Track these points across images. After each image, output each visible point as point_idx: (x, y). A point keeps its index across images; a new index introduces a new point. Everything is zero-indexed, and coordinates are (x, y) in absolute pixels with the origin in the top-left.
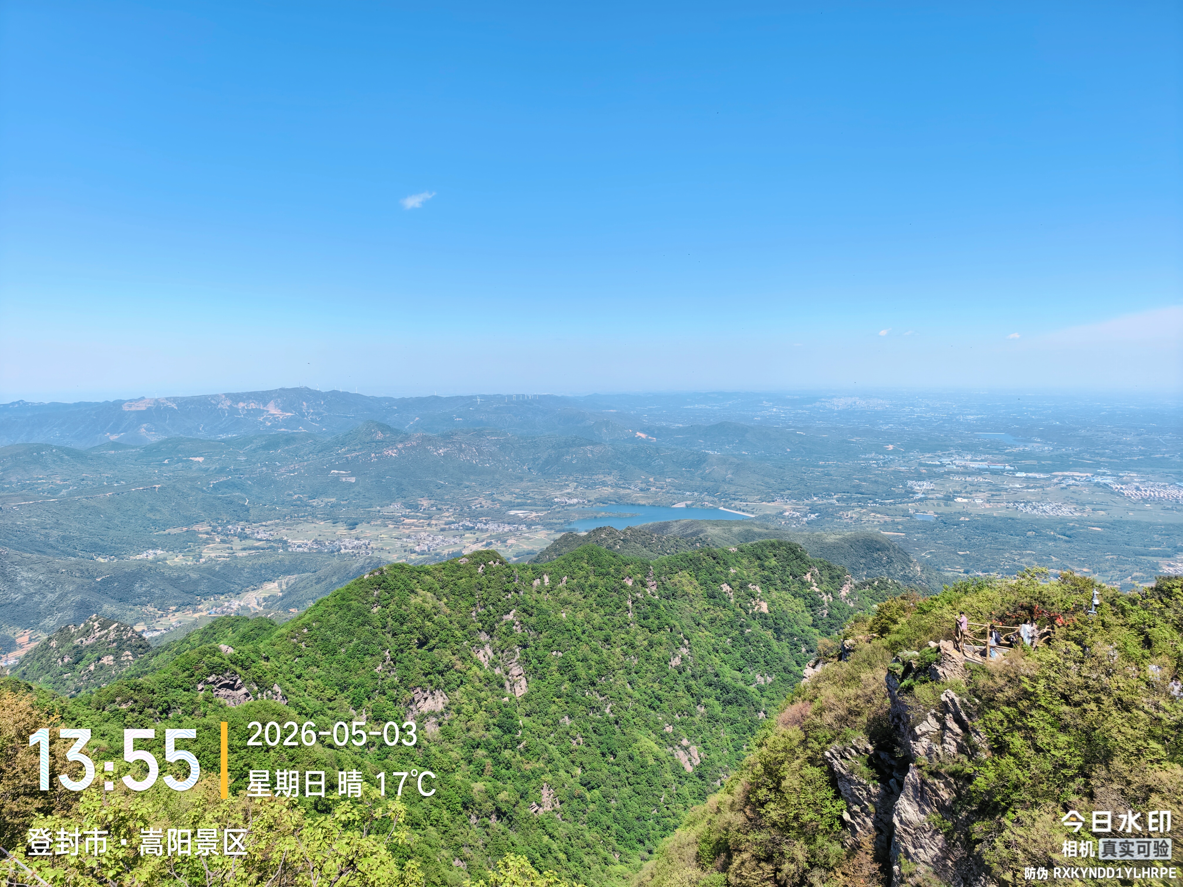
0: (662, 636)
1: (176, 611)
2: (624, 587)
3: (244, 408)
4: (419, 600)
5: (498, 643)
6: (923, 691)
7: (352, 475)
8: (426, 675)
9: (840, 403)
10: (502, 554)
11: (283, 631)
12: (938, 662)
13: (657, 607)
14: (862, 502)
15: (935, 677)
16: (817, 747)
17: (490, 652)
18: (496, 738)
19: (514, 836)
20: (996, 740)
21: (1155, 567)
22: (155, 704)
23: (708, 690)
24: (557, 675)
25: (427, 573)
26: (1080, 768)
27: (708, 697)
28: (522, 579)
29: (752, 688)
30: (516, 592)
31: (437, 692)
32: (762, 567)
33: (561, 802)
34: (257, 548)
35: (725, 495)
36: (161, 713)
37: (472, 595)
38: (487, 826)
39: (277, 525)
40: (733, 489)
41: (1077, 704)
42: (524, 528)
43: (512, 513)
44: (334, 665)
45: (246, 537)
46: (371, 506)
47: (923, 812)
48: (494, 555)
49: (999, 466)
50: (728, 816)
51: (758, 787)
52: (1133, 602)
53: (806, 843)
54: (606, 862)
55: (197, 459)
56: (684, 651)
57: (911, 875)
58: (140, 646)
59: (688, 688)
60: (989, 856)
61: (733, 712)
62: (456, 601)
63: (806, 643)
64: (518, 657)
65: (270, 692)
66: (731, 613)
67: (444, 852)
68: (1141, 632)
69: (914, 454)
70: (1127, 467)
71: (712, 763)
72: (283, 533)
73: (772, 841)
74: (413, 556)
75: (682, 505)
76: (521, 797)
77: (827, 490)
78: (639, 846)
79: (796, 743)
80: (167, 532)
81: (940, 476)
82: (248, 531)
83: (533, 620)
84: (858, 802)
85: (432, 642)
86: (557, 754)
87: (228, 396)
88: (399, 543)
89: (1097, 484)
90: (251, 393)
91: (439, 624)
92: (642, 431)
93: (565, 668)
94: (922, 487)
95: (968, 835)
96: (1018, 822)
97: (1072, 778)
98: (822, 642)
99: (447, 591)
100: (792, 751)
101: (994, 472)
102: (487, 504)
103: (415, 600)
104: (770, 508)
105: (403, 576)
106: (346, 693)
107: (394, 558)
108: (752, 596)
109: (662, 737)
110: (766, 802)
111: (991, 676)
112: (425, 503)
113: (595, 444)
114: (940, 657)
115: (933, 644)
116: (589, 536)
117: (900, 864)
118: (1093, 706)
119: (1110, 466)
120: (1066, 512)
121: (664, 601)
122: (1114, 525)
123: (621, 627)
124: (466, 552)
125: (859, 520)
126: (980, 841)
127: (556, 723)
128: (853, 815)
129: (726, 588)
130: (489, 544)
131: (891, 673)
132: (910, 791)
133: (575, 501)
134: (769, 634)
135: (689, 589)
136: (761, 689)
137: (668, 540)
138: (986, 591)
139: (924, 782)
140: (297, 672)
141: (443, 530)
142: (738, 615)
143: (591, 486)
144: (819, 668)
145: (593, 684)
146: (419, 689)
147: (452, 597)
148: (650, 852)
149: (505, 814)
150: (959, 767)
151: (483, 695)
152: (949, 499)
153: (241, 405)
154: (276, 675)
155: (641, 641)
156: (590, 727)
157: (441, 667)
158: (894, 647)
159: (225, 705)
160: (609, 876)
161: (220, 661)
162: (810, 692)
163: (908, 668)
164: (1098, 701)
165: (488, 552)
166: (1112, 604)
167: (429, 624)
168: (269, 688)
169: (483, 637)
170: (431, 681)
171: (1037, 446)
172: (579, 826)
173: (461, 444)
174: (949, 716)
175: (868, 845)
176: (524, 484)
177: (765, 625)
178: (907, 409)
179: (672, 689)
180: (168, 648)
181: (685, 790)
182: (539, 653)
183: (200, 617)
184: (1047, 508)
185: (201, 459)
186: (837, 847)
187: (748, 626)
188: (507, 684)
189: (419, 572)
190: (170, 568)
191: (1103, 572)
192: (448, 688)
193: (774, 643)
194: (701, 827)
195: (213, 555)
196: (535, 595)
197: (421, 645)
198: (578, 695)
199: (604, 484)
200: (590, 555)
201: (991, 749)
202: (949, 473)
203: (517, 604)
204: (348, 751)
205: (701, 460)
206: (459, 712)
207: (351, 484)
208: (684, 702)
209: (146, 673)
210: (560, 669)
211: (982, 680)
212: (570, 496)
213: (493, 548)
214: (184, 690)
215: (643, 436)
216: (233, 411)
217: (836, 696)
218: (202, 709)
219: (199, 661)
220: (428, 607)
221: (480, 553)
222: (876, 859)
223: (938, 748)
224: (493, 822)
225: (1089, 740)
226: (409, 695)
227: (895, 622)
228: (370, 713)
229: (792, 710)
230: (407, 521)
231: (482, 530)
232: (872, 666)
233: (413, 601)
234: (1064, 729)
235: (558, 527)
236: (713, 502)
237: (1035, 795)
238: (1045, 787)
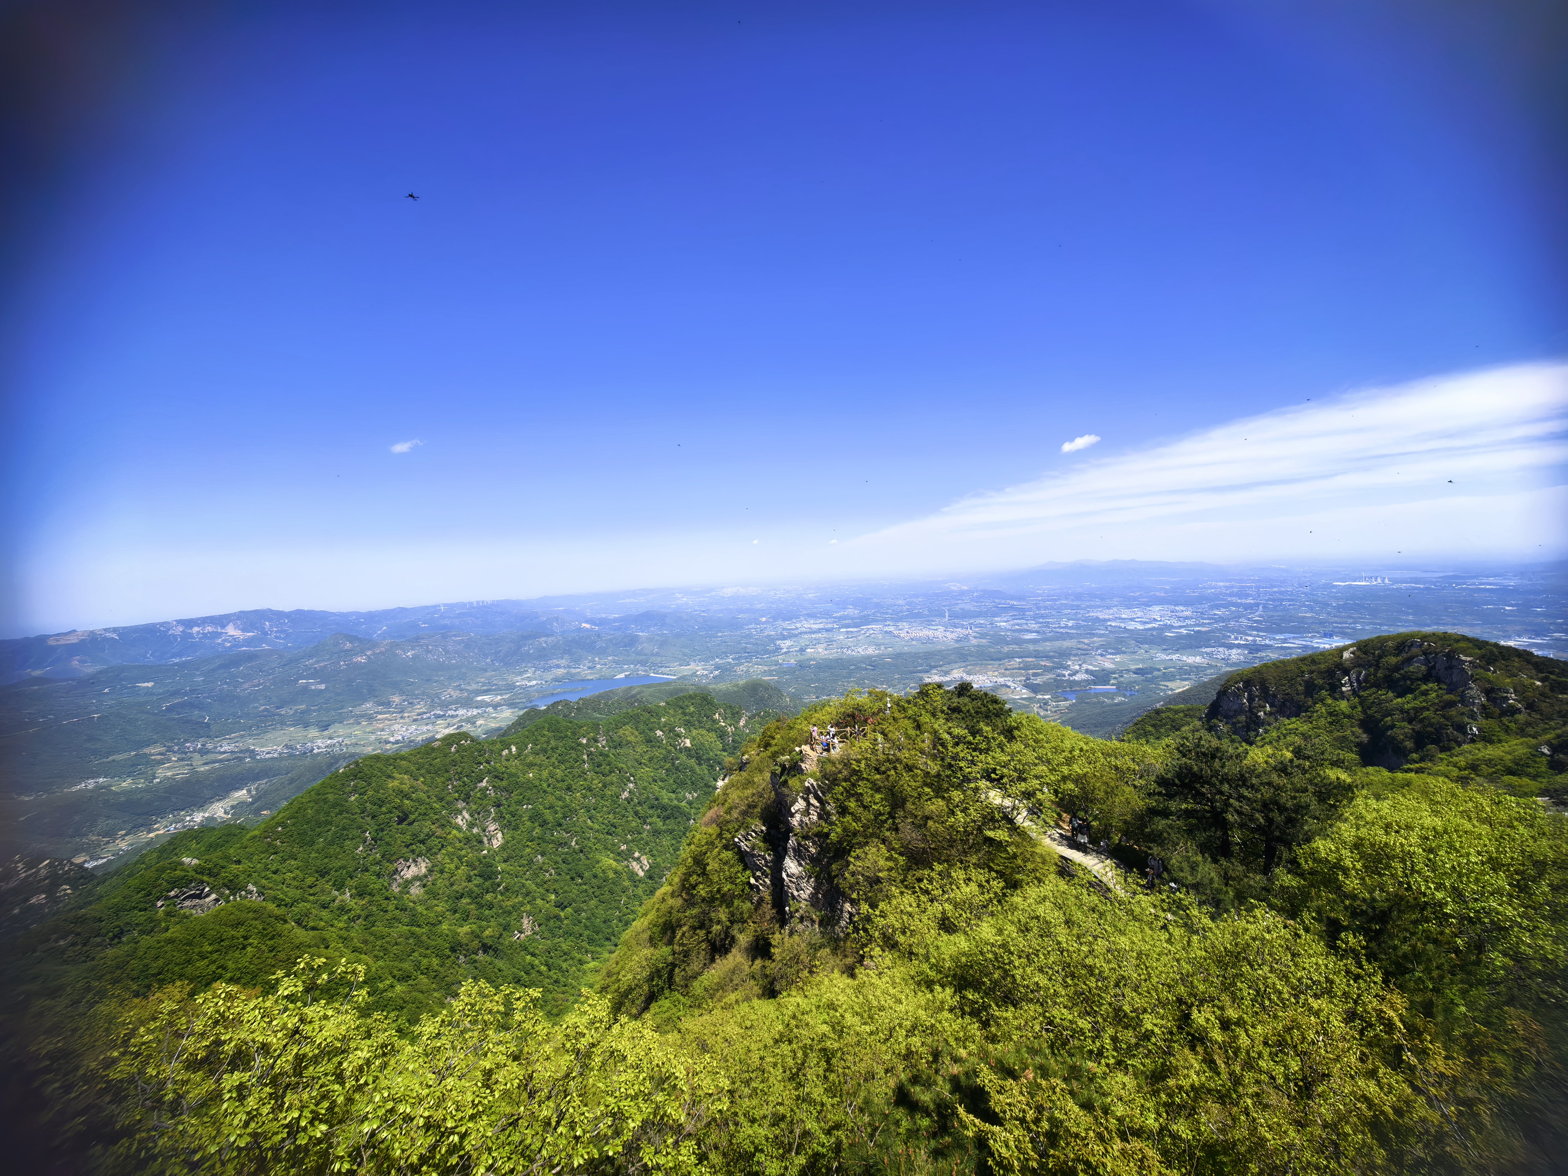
0: (613, 778)
1: (126, 835)
2: (580, 744)
3: (198, 632)
4: (396, 783)
5: (474, 807)
6: (793, 782)
7: (320, 683)
8: (407, 846)
9: (729, 592)
10: (472, 734)
11: (256, 832)
12: (802, 761)
13: (607, 756)
14: (749, 658)
15: (801, 771)
16: (729, 836)
17: (467, 816)
18: (477, 886)
19: (500, 964)
20: (840, 806)
21: (921, 679)
22: (104, 931)
23: (651, 812)
24: (529, 823)
25: (403, 758)
26: (889, 813)
27: (651, 817)
28: (492, 752)
29: (684, 804)
30: (488, 762)
31: (419, 859)
32: (684, 714)
33: (539, 925)
34: (221, 761)
35: (654, 664)
36: (112, 939)
37: (447, 771)
38: (475, 961)
39: (242, 736)
40: (659, 659)
41: (884, 773)
42: (490, 709)
43: (479, 698)
44: (313, 855)
45: (208, 752)
46: (342, 708)
47: (800, 865)
48: (465, 736)
49: (830, 626)
50: (671, 902)
51: (691, 876)
52: (909, 702)
53: (727, 907)
54: (581, 962)
55: (146, 684)
56: (631, 785)
57: (797, 911)
58: (82, 877)
59: (636, 813)
60: (843, 885)
61: (671, 824)
62: (433, 778)
63: (719, 763)
64: (493, 815)
65: (243, 893)
66: (664, 752)
67: (436, 994)
68: (915, 720)
69: (780, 622)
70: (901, 619)
71: (658, 865)
72: (251, 743)
73: (703, 912)
74: (388, 746)
75: (622, 676)
76: (505, 929)
77: (725, 653)
78: (607, 943)
79: (714, 837)
80: (110, 758)
81: (796, 636)
82: (210, 746)
83: (504, 783)
84: (760, 869)
85: (412, 817)
86: (534, 887)
87: (179, 622)
88: (373, 737)
89: (886, 632)
90: (207, 618)
91: (418, 800)
92: (586, 622)
93: (535, 817)
94: (785, 644)
95: (829, 874)
96: (858, 858)
97: (885, 821)
98: (728, 760)
99: (423, 771)
100: (712, 843)
101: (827, 630)
102: (455, 694)
103: (392, 784)
104: (686, 670)
105: (378, 765)
106: (327, 878)
107: (369, 750)
108: (679, 736)
109: (619, 854)
110: (697, 885)
111: (834, 764)
112: (396, 699)
113: (547, 636)
114: (802, 757)
115: (797, 749)
116: (548, 709)
117: (789, 906)
118: (892, 772)
119: (892, 619)
120: (871, 651)
121: (613, 751)
122: (898, 656)
123: (580, 776)
124: (438, 736)
125: (748, 671)
126: (837, 876)
127: (531, 862)
128: (757, 879)
129: (659, 733)
130: (459, 728)
131: (773, 774)
132: (791, 853)
133: (534, 682)
134: (693, 762)
135: (631, 738)
136: (690, 803)
137: (613, 704)
138: (827, 708)
139: (799, 844)
140: (273, 868)
141: (415, 720)
142: (669, 752)
143: (547, 669)
144: (726, 780)
145: (560, 825)
146: (401, 860)
147: (428, 776)
148: (616, 945)
149: (490, 947)
150: (820, 829)
151: (463, 852)
152: (802, 650)
153: (196, 629)
154: (250, 876)
155: (597, 784)
156: (559, 860)
157: (422, 836)
158: (774, 755)
159: (191, 915)
160: (584, 973)
161: (183, 874)
162: (722, 798)
163: (783, 767)
164: (895, 768)
165: (459, 734)
166: (898, 705)
167: (407, 802)
168: (244, 888)
169: (461, 805)
170: (413, 851)
171: (851, 611)
172: (557, 940)
173: (427, 646)
174: (811, 796)
175: (768, 898)
176: (488, 674)
177: (690, 756)
178: (772, 593)
179: (623, 816)
180: (117, 872)
181: (640, 891)
182: (511, 809)
183: (157, 836)
184: (860, 650)
185: (150, 684)
186: (748, 905)
187: (677, 759)
188: (485, 840)
189: (395, 759)
190: (116, 793)
191: (894, 686)
192: (430, 853)
193: (697, 769)
194: (652, 916)
195: (169, 774)
196: (505, 763)
197: (400, 821)
198: (548, 836)
199: (558, 666)
200: (550, 724)
201: (838, 812)
202: (801, 633)
203: (489, 772)
204: (333, 929)
205: (633, 641)
206: (442, 872)
207: (321, 690)
208: (634, 824)
209: (90, 903)
210: (531, 819)
211: (829, 768)
212: (529, 679)
213: (464, 729)
214: (140, 910)
215: (588, 626)
216: (186, 636)
217: (739, 797)
218: (163, 925)
219: (157, 879)
220: (405, 788)
221: (451, 735)
222: (773, 907)
223: (806, 819)
224: (481, 956)
225: (893, 794)
226: (391, 867)
227: (773, 738)
228: (354, 891)
229: (711, 814)
230: (380, 717)
231: (452, 716)
232: (761, 771)
233: (390, 785)
234: (878, 790)
235: (521, 705)
236: (645, 671)
237: (866, 837)
238: (871, 830)
